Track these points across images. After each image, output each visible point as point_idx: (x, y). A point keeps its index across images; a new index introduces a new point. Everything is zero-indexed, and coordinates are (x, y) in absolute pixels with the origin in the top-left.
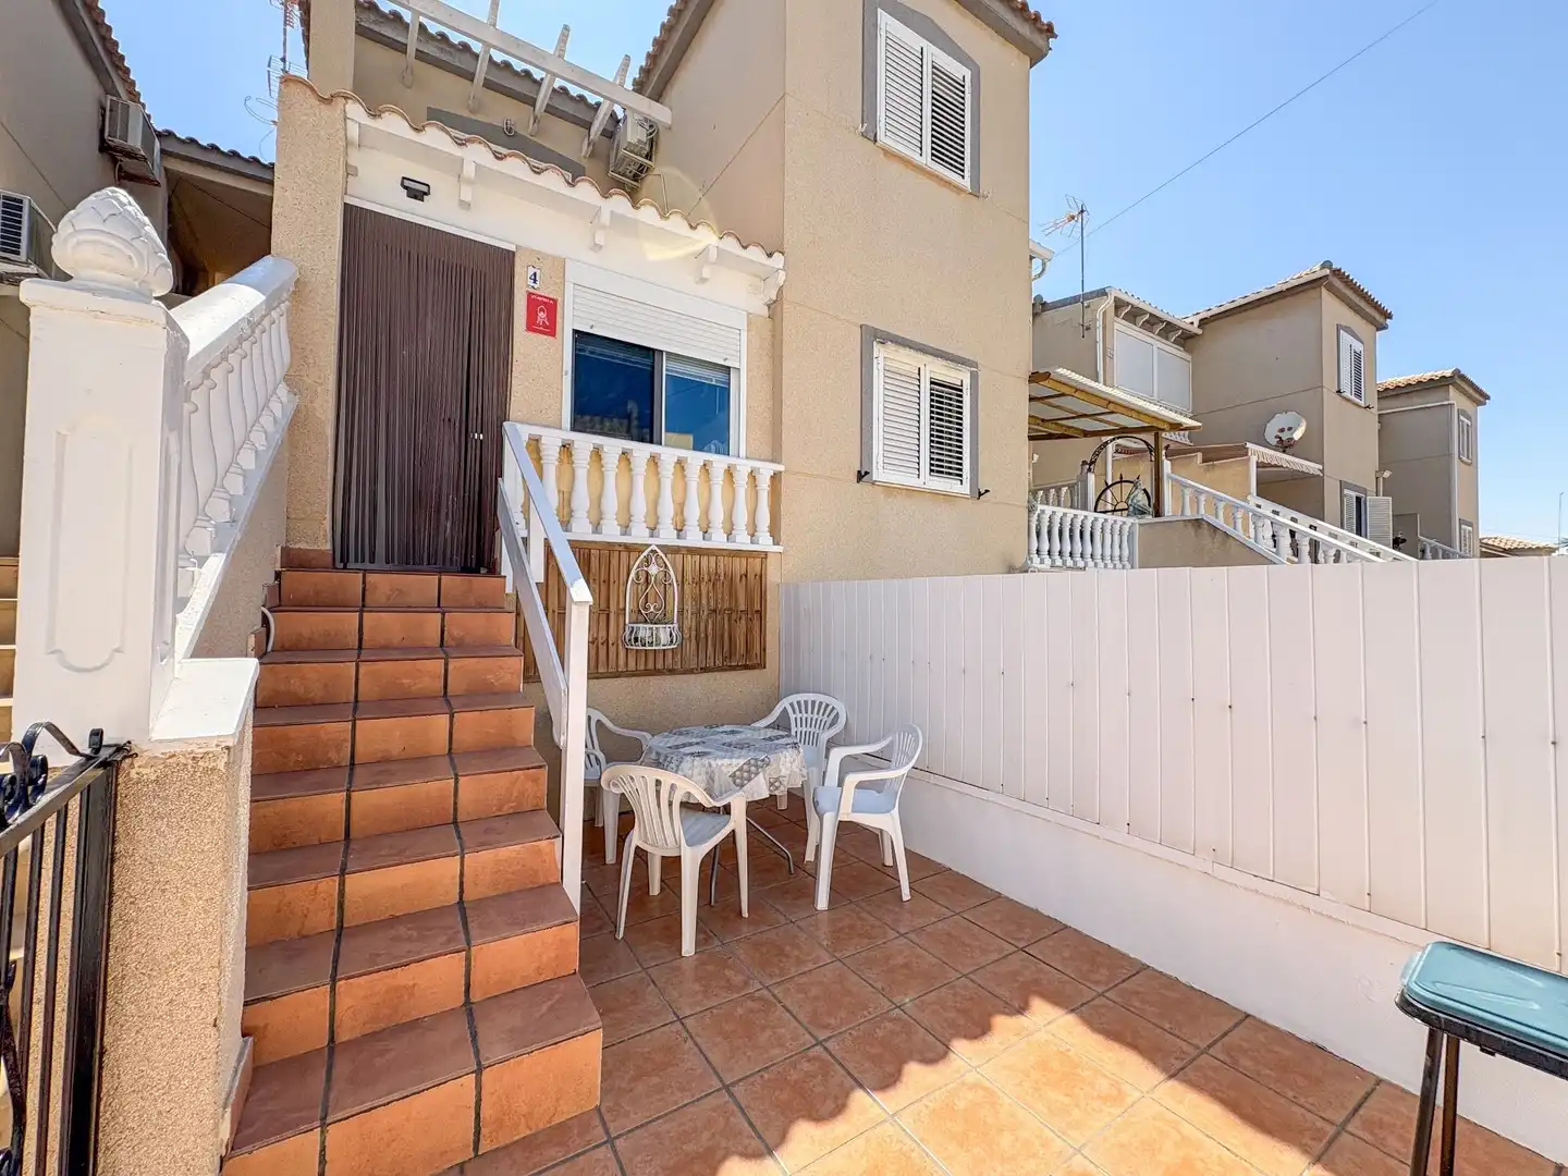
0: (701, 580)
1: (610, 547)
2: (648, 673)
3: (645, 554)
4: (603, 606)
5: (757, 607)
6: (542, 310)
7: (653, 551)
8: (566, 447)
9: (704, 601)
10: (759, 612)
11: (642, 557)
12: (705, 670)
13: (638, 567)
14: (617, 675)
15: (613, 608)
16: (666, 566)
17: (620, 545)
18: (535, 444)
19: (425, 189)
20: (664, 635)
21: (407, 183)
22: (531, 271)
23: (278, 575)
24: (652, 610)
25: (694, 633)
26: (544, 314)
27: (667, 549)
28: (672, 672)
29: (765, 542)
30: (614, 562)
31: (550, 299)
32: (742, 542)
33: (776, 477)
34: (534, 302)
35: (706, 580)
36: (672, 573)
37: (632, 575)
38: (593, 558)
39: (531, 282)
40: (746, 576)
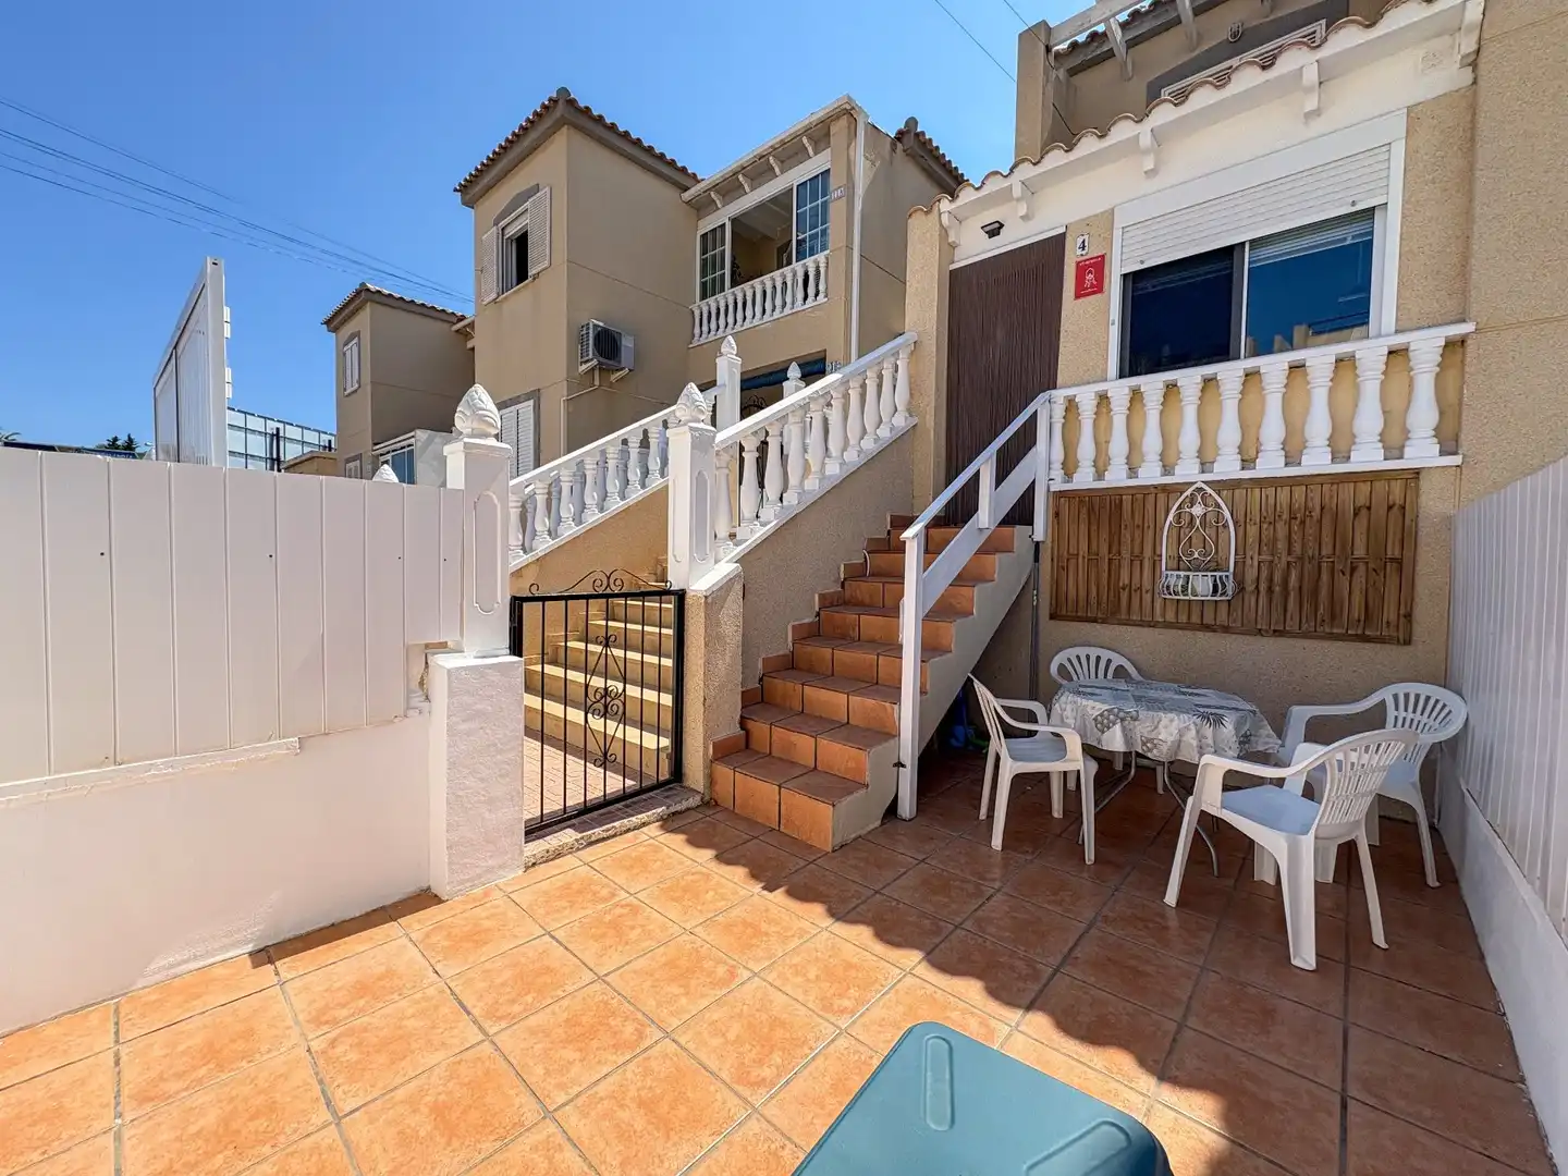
0: (1277, 516)
1: (1145, 491)
2: (1189, 626)
3: (1188, 493)
4: (1137, 551)
5: (1393, 551)
6: (1090, 272)
7: (1200, 490)
8: (1103, 399)
9: (1281, 545)
10: (1399, 562)
11: (1185, 494)
12: (1278, 633)
13: (1179, 507)
14: (1153, 624)
15: (1148, 552)
16: (1218, 506)
17: (1155, 487)
18: (1071, 406)
19: (997, 225)
20: (1202, 585)
21: (988, 229)
22: (1080, 240)
23: (889, 532)
24: (1196, 556)
25: (1263, 587)
26: (1092, 274)
27: (1219, 486)
28: (1226, 629)
29: (1422, 452)
30: (1150, 507)
31: (1097, 257)
32: (1368, 457)
33: (1454, 346)
34: (1081, 270)
35: (1285, 516)
36: (1227, 514)
37: (1170, 518)
38: (1124, 503)
39: (1079, 252)
40: (1369, 508)
